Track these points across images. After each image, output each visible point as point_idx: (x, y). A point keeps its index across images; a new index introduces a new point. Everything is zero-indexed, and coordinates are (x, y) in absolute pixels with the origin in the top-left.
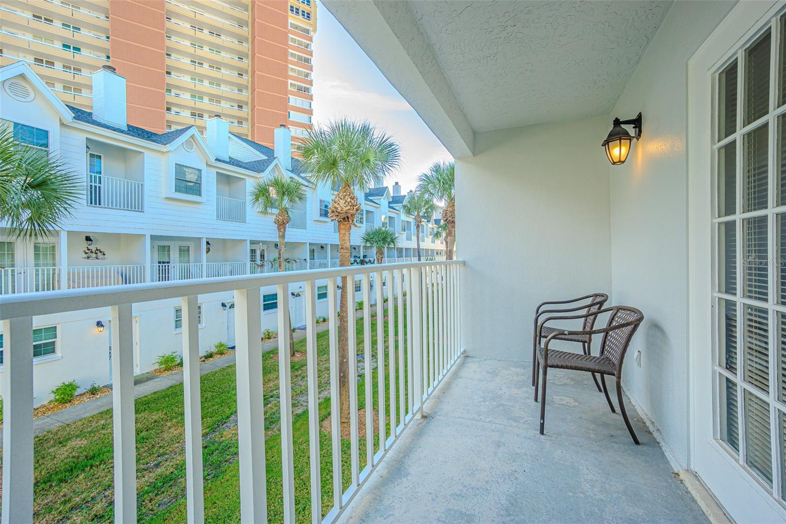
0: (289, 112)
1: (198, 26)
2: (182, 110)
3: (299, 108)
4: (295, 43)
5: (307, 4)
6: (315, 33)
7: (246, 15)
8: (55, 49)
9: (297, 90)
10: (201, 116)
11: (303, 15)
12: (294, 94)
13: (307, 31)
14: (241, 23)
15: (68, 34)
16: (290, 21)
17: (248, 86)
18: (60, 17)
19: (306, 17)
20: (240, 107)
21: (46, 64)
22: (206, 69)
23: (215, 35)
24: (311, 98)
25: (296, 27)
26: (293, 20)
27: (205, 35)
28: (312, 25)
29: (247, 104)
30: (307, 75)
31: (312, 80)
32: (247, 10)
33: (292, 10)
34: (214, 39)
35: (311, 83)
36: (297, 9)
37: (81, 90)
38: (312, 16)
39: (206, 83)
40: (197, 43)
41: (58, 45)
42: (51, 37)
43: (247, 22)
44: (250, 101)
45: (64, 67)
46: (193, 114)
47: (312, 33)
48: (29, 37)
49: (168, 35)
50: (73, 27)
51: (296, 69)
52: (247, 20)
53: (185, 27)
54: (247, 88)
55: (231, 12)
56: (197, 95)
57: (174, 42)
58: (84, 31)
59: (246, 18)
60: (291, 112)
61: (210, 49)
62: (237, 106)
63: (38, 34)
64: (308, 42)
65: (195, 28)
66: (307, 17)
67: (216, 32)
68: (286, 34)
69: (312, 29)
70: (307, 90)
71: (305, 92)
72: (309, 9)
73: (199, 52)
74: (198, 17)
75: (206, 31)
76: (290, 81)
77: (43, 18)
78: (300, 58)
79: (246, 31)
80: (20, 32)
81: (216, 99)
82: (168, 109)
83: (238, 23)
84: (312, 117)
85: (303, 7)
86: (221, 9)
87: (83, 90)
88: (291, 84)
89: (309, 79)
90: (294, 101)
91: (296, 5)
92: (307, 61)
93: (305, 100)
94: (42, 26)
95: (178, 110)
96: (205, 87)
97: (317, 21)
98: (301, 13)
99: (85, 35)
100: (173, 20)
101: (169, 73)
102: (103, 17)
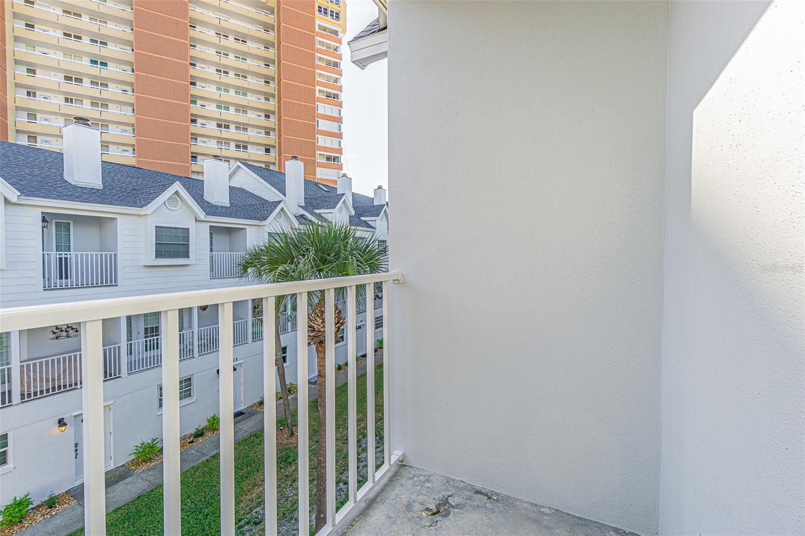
0: (318, 121)
1: (223, 33)
2: (208, 121)
3: (328, 116)
4: (323, 46)
5: (336, 3)
6: (345, 34)
7: (271, 19)
8: (83, 66)
9: (326, 96)
10: (227, 127)
11: (332, 15)
12: (321, 101)
13: (336, 33)
14: (267, 28)
15: (95, 49)
16: (317, 22)
17: (274, 94)
18: (89, 33)
19: (334, 17)
20: (267, 116)
21: (75, 82)
22: (231, 78)
23: (240, 42)
24: (340, 105)
25: (325, 29)
26: (321, 21)
27: (230, 42)
28: (340, 25)
29: (274, 113)
30: (336, 81)
31: (342, 86)
32: (273, 13)
33: (320, 11)
34: (240, 46)
35: (340, 89)
36: (325, 9)
37: (108, 105)
38: (341, 16)
39: (232, 92)
40: (223, 52)
41: (86, 61)
42: (79, 54)
43: (273, 26)
44: (276, 111)
45: (92, 82)
46: (219, 126)
47: (341, 35)
48: (59, 56)
49: (192, 44)
50: (100, 42)
51: (324, 75)
52: (273, 24)
53: (210, 35)
54: (273, 96)
55: (256, 16)
56: (223, 105)
57: (199, 51)
58: (111, 46)
59: (272, 22)
60: (320, 120)
61: (235, 57)
62: (264, 116)
63: (67, 52)
64: (337, 44)
65: (220, 35)
66: (336, 17)
67: (242, 38)
68: (313, 37)
69: (341, 30)
70: (336, 96)
71: (333, 98)
72: (338, 8)
73: (224, 61)
74: (223, 24)
75: (231, 38)
76: (318, 88)
77: (73, 36)
78: (329, 63)
79: (271, 36)
80: (52, 52)
81: (242, 109)
82: (194, 121)
83: (264, 27)
84: (342, 125)
85: (332, 7)
86: (246, 14)
87: (110, 105)
88: (320, 91)
89: (338, 85)
90: (323, 108)
91: (324, 4)
92: (336, 65)
93: (334, 107)
94: (71, 43)
95: (204, 121)
96: (231, 96)
97: (347, 21)
98: (329, 13)
99: (112, 50)
100: (198, 28)
101: (193, 84)
102: (128, 30)
